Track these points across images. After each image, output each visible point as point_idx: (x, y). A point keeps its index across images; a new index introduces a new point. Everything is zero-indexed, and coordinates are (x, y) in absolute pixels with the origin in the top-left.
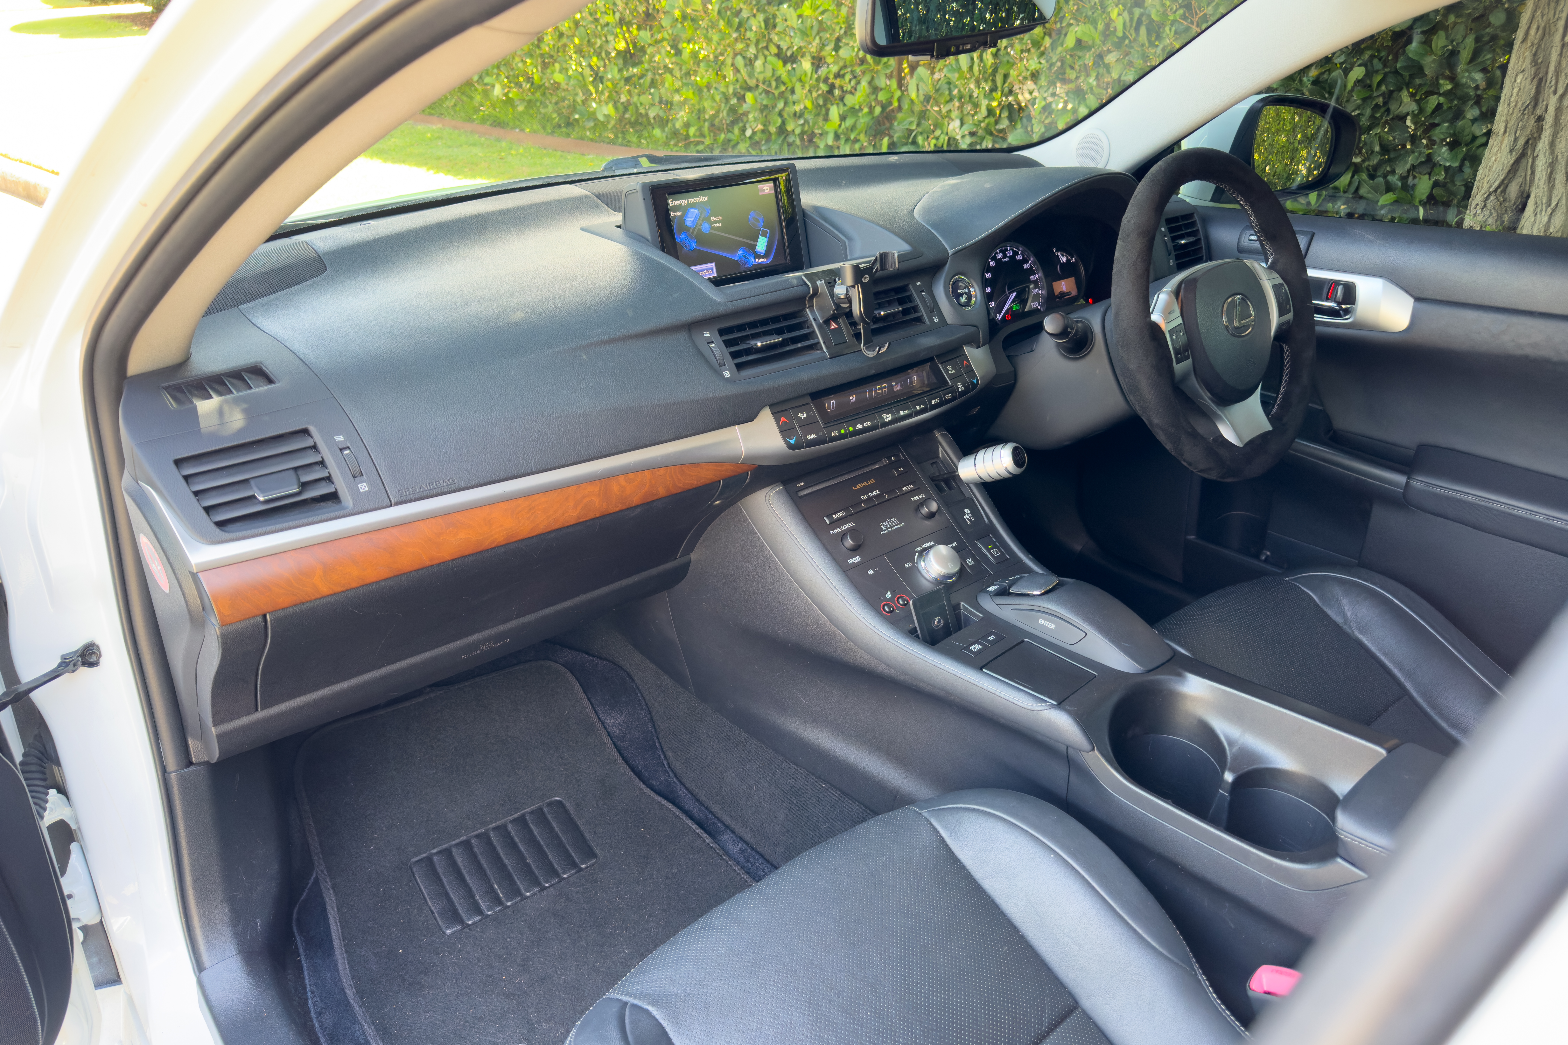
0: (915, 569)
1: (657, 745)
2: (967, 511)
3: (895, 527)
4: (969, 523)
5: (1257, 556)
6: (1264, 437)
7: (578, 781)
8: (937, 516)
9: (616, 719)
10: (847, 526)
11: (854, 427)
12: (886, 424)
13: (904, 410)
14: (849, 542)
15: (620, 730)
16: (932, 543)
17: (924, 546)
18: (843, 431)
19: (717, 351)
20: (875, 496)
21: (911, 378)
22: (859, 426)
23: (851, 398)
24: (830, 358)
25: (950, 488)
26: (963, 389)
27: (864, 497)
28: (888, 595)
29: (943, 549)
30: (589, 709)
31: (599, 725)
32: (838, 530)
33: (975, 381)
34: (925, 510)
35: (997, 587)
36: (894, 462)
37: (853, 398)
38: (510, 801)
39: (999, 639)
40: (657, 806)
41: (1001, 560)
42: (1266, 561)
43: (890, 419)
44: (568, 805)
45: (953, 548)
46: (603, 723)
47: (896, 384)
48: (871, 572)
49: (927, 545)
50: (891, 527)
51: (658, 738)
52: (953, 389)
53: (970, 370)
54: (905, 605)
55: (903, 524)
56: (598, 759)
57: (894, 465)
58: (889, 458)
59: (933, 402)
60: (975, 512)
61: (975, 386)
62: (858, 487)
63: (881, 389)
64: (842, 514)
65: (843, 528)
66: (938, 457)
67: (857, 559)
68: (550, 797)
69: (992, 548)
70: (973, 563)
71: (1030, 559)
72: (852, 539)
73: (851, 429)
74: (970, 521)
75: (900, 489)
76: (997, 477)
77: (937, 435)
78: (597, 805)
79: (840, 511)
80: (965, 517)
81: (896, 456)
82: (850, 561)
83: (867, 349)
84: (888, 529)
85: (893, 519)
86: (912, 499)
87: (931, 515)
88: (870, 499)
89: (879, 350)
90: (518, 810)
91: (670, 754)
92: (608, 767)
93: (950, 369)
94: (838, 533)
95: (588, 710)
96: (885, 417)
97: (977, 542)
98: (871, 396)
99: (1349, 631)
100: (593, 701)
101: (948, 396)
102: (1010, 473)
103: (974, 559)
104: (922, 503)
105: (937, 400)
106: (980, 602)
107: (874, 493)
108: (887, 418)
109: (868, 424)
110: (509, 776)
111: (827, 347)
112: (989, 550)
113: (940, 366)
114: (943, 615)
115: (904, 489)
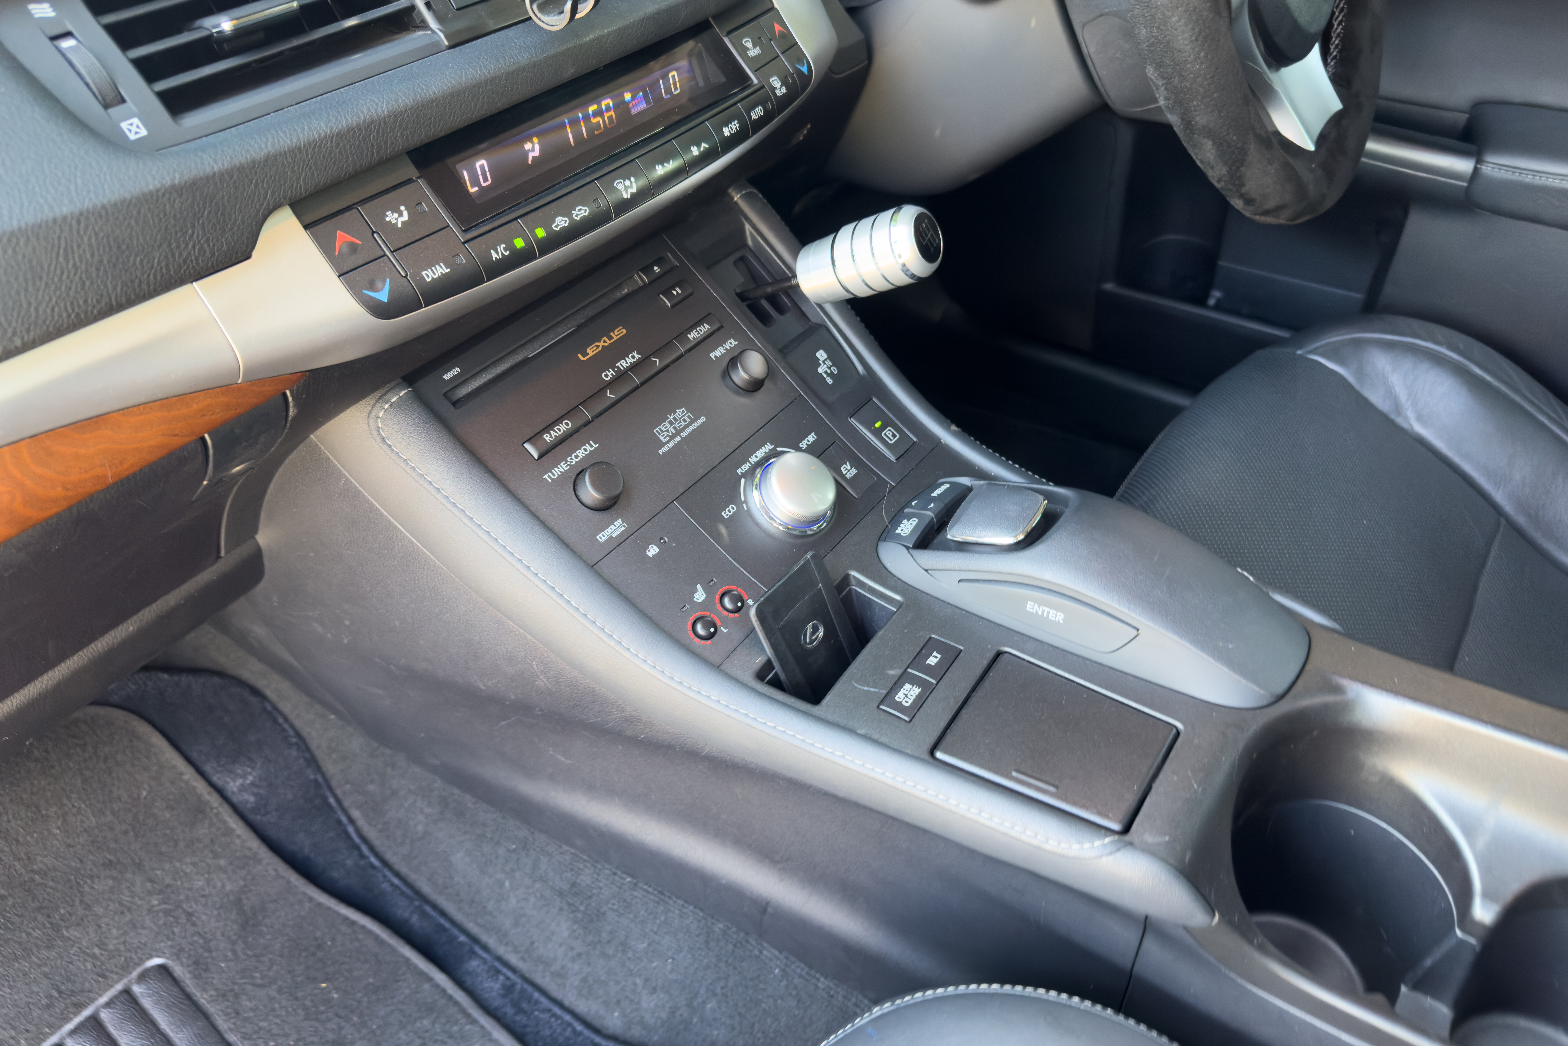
0: (744, 515)
1: (332, 800)
2: (821, 355)
3: (688, 430)
4: (829, 381)
5: (1201, 302)
6: (1336, 120)
7: (189, 915)
8: (767, 384)
9: (244, 777)
10: (581, 453)
11: (547, 226)
12: (624, 206)
13: (662, 162)
14: (590, 493)
15: (254, 794)
16: (768, 447)
17: (753, 460)
18: (519, 243)
19: (84, 61)
20: (633, 367)
21: (665, 77)
22: (561, 223)
23: (528, 146)
24: (452, 47)
25: (780, 309)
26: (784, 90)
27: (609, 375)
28: (700, 596)
29: (792, 460)
30: (189, 773)
31: (214, 799)
32: (563, 467)
33: (805, 69)
34: (740, 376)
35: (914, 522)
36: (660, 276)
37: (533, 149)
38: (60, 992)
39: (952, 657)
40: (343, 928)
41: (905, 451)
42: (1218, 307)
43: (634, 190)
44: (178, 970)
45: (810, 450)
46: (220, 791)
47: (633, 98)
48: (653, 551)
49: (760, 454)
50: (678, 432)
51: (330, 789)
52: (764, 95)
53: (790, 46)
54: (738, 610)
55: (702, 420)
56: (222, 862)
57: (661, 284)
58: (647, 270)
59: (726, 132)
60: (837, 355)
61: (805, 79)
62: (591, 351)
63: (599, 113)
64: (563, 427)
65: (573, 460)
66: (746, 245)
67: (616, 528)
68: (141, 961)
69: (883, 428)
70: (854, 471)
71: (955, 434)
72: (596, 486)
73: (540, 233)
74: (831, 375)
75: (682, 336)
76: (882, 286)
77: (737, 198)
78: (234, 952)
79: (558, 421)
80: (820, 370)
81: (659, 262)
82: (602, 537)
83: (541, 8)
84: (672, 438)
85: (679, 412)
86: (712, 355)
87: (755, 386)
88: (622, 376)
89: (574, 10)
90: (79, 1007)
91: (356, 814)
92: (243, 873)
93: (749, 45)
94: (563, 475)
95: (186, 777)
96: (620, 187)
97: (853, 421)
98: (578, 136)
99: (1405, 425)
100: (194, 755)
101: (757, 113)
102: (913, 276)
103: (856, 463)
104: (734, 361)
105: (735, 126)
106: (888, 565)
107: (630, 360)
108: (627, 187)
109: (581, 212)
110: (49, 947)
111: (440, 19)
112: (877, 433)
113: (726, 40)
114: (820, 614)
115: (691, 336)
